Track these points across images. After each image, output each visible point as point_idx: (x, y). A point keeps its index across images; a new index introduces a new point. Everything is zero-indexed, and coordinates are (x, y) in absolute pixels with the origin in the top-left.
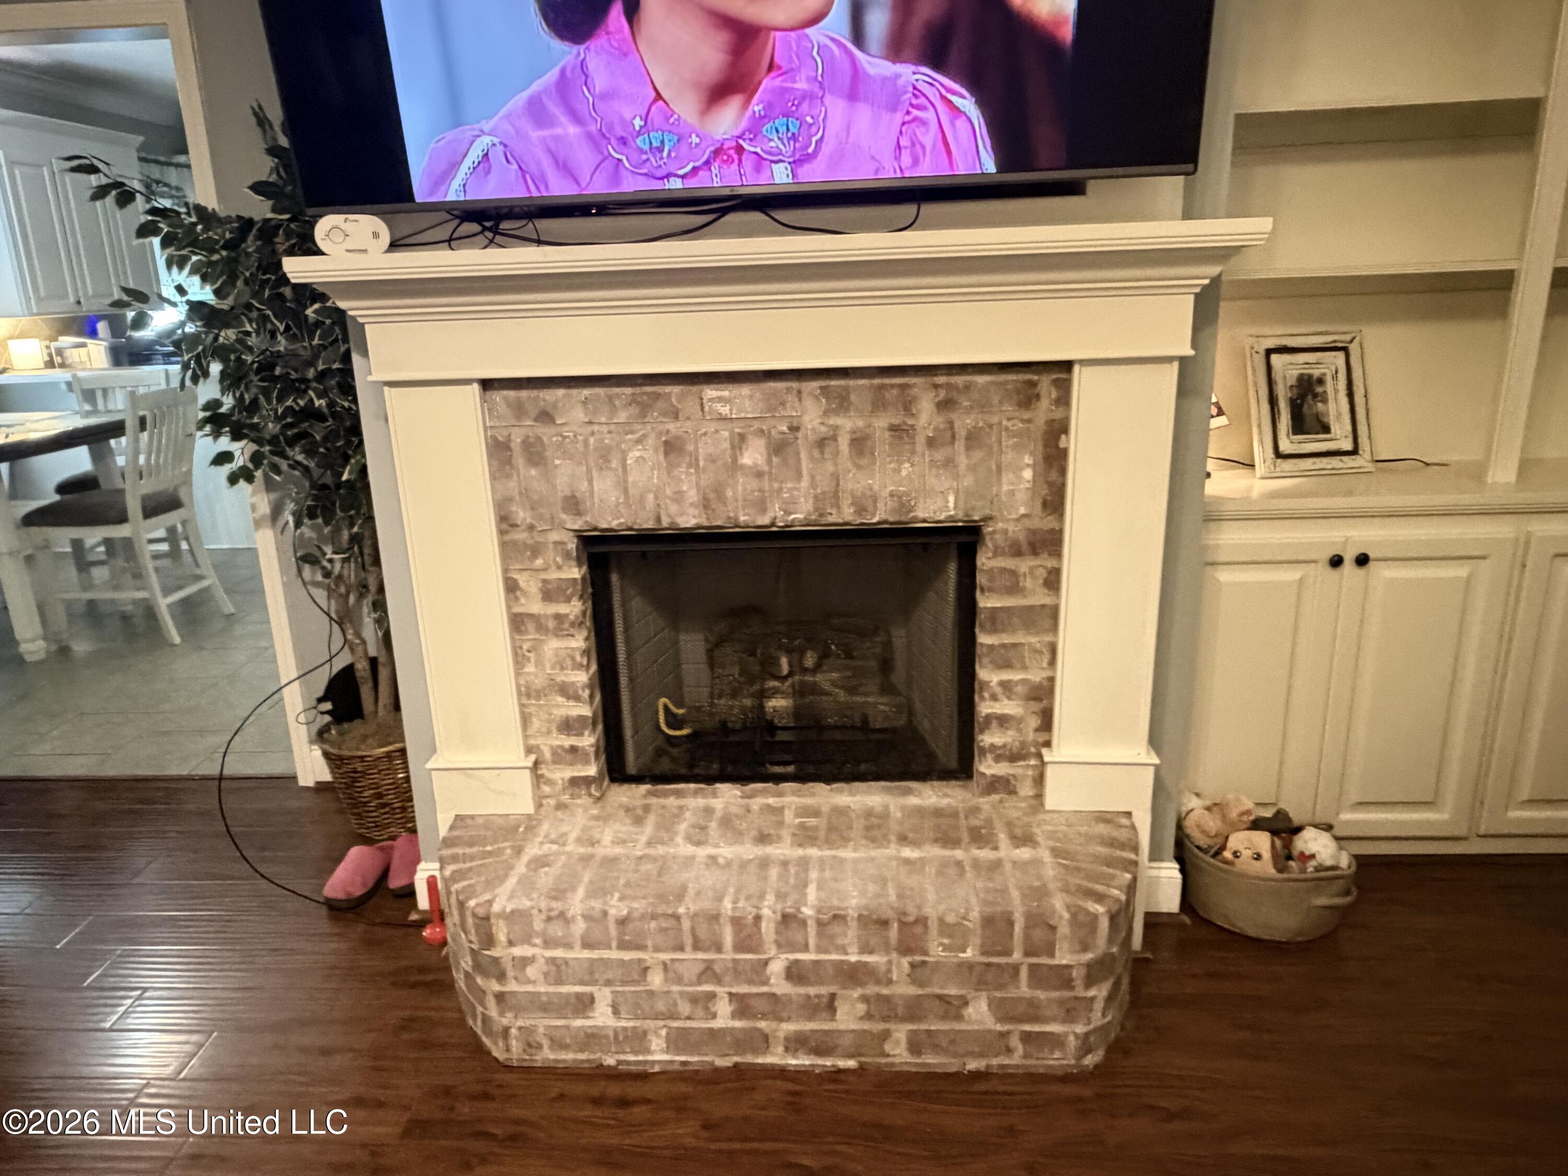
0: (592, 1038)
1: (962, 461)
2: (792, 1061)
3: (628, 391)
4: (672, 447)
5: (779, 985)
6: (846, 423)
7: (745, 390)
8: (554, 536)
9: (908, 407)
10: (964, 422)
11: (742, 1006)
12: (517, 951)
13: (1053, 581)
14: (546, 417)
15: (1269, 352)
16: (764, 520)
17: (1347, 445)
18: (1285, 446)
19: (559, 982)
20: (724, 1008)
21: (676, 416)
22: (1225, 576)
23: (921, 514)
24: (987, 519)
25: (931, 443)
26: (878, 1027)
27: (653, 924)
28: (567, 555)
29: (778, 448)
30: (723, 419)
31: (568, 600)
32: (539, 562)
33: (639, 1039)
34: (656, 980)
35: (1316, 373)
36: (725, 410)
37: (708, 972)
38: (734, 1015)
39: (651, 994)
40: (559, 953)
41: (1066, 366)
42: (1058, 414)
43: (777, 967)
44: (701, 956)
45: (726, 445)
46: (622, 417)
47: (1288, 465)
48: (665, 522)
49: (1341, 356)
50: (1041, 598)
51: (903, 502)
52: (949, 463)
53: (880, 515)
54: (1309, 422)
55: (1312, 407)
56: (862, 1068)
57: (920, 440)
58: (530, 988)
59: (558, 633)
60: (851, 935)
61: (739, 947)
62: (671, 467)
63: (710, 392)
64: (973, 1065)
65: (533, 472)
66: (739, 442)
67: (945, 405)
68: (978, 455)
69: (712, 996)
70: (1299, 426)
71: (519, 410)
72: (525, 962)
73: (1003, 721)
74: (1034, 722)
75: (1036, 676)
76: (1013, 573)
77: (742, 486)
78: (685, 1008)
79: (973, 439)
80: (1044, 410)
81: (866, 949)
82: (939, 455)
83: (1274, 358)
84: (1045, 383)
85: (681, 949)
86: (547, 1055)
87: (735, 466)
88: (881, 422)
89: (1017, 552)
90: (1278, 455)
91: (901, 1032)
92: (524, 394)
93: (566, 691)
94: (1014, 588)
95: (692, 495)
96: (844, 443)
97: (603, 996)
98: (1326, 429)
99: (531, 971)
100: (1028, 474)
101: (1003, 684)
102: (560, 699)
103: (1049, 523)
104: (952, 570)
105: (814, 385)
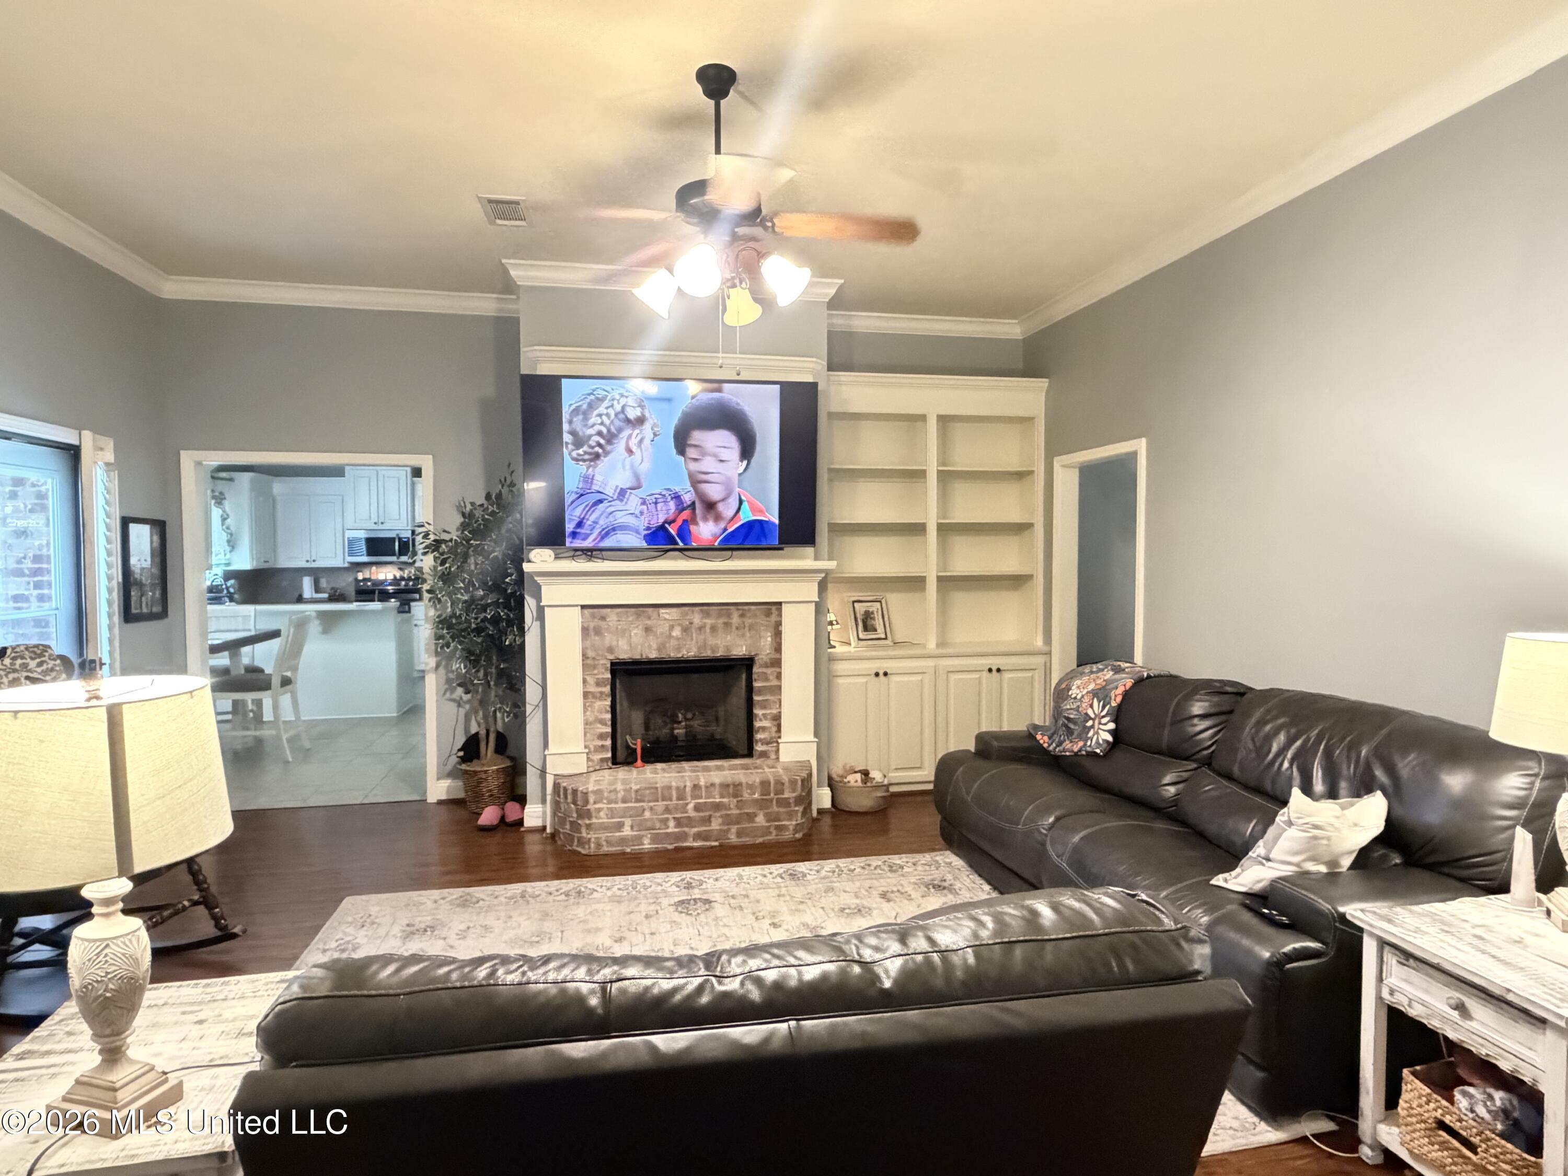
0: (623, 841)
1: (748, 635)
2: (696, 844)
3: (633, 610)
4: (648, 630)
5: (692, 813)
6: (709, 622)
7: (674, 610)
8: (601, 662)
9: (729, 615)
10: (748, 621)
11: (679, 822)
12: (597, 806)
13: (779, 676)
14: (603, 618)
15: (854, 602)
16: (680, 655)
17: (883, 636)
18: (861, 636)
19: (612, 818)
20: (672, 823)
21: (649, 618)
22: (840, 681)
23: (735, 653)
24: (756, 655)
25: (737, 628)
26: (725, 828)
27: (648, 792)
28: (606, 670)
29: (685, 630)
30: (665, 619)
31: (605, 686)
32: (596, 672)
33: (639, 839)
34: (647, 814)
35: (871, 610)
36: (667, 616)
37: (667, 810)
38: (676, 827)
40: (613, 805)
41: (780, 604)
42: (778, 619)
43: (691, 806)
44: (665, 803)
45: (667, 628)
46: (630, 619)
47: (862, 643)
48: (644, 656)
49: (878, 605)
50: (775, 682)
51: (728, 648)
52: (743, 635)
53: (719, 654)
54: (869, 628)
55: (870, 622)
56: (721, 846)
57: (734, 628)
58: (600, 821)
59: (600, 699)
60: (716, 792)
61: (679, 799)
62: (647, 636)
63: (662, 611)
64: (760, 840)
65: (597, 638)
66: (672, 628)
67: (742, 616)
68: (753, 632)
70: (866, 628)
71: (593, 616)
72: (599, 810)
73: (764, 729)
74: (774, 729)
75: (775, 711)
76: (765, 673)
77: (673, 643)
78: (658, 825)
79: (751, 628)
80: (774, 618)
81: (722, 796)
82: (740, 633)
83: (856, 605)
84: (774, 608)
85: (657, 801)
86: (606, 849)
87: (670, 636)
88: (721, 621)
89: (767, 667)
90: (859, 639)
91: (734, 829)
92: (596, 610)
93: (602, 722)
94: (767, 680)
95: (654, 646)
96: (708, 629)
97: (628, 822)
98: (876, 630)
99: (602, 814)
100: (769, 639)
101: (764, 715)
102: (599, 726)
103: (777, 656)
104: (744, 676)
105: (697, 609)
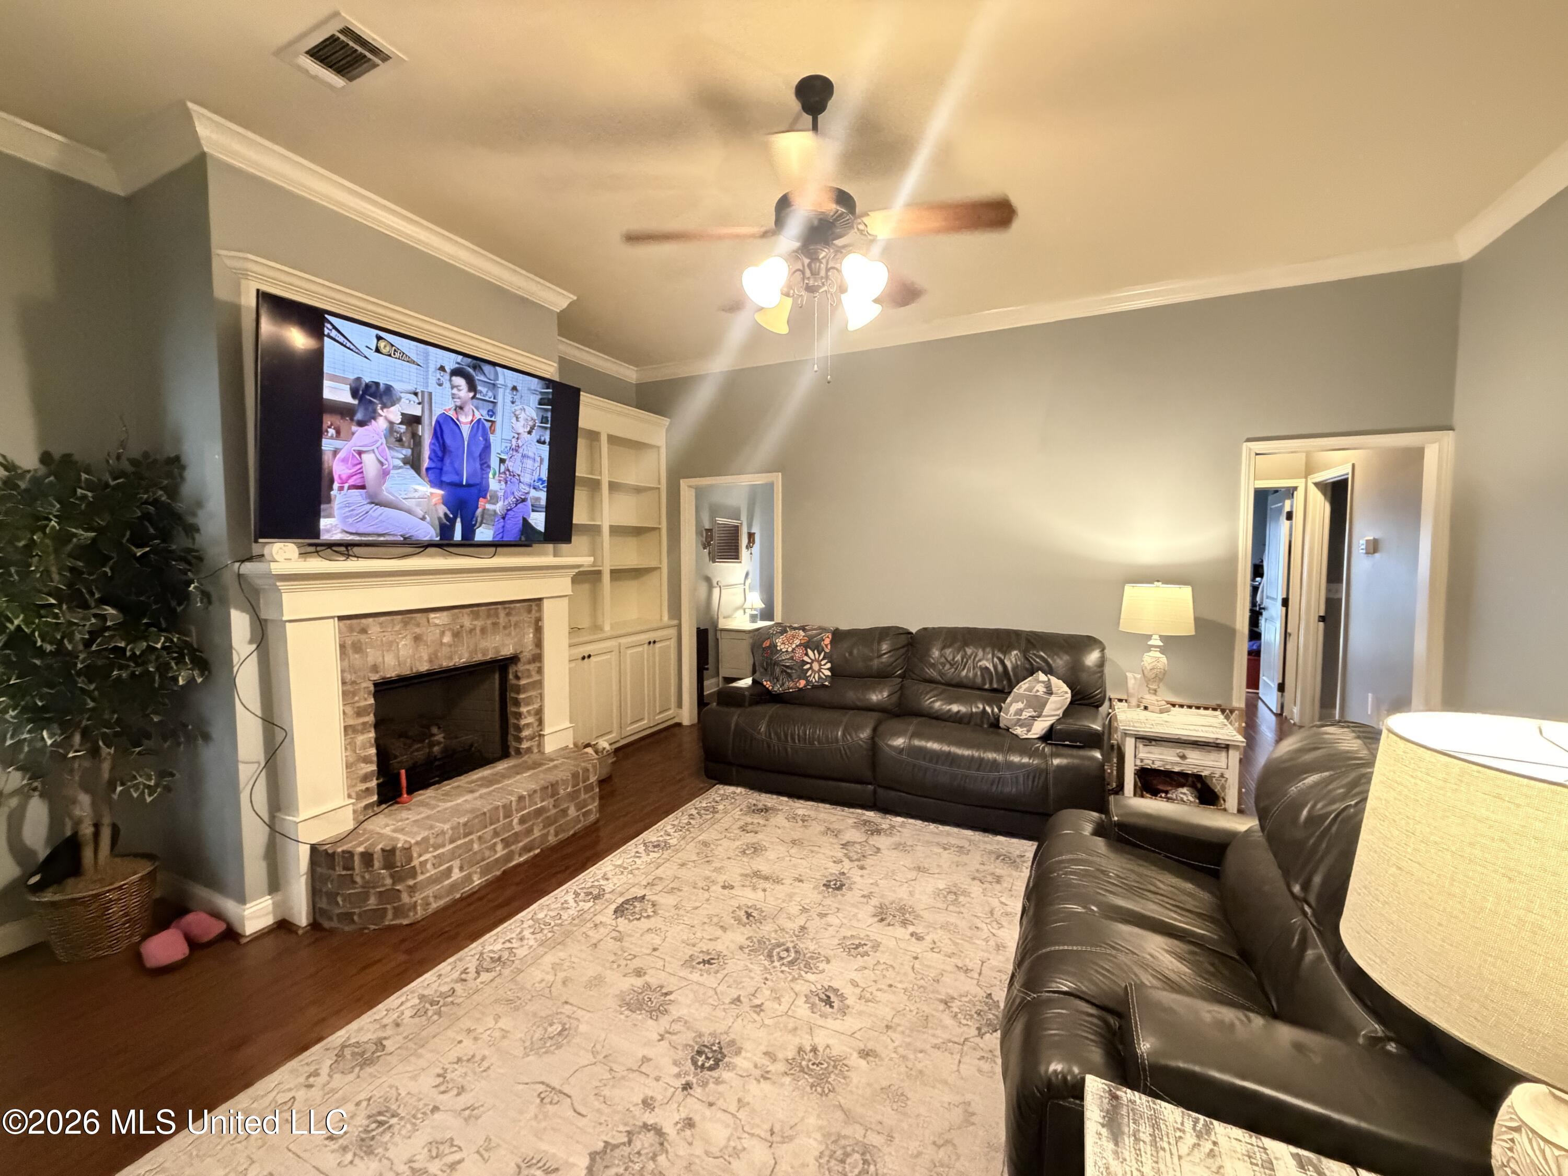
1: (513, 633)
2: (522, 859)
3: (400, 617)
4: (417, 639)
5: (517, 828)
6: (479, 623)
7: (445, 613)
8: (364, 685)
9: (497, 616)
10: (513, 619)
11: (506, 843)
12: (422, 859)
13: (540, 671)
14: (364, 631)
16: (451, 664)
19: (440, 865)
20: (499, 847)
21: (418, 625)
23: (503, 653)
24: (521, 652)
25: (505, 628)
27: (476, 821)
28: (369, 693)
29: (456, 635)
30: (437, 625)
31: (369, 714)
32: (357, 698)
33: (468, 878)
34: (476, 847)
36: (437, 621)
39: (475, 853)
40: (441, 851)
41: (540, 599)
42: (537, 615)
43: (516, 821)
44: (493, 827)
45: (438, 636)
46: (397, 628)
48: (414, 671)
50: (536, 678)
51: (497, 649)
52: (510, 634)
53: (490, 656)
56: (542, 850)
57: (501, 627)
59: (362, 732)
61: (505, 817)
62: (418, 646)
63: (432, 615)
64: (571, 832)
65: (357, 656)
66: (443, 633)
67: (508, 614)
68: (518, 630)
69: (495, 844)
71: (351, 629)
72: (423, 863)
73: (528, 725)
74: (536, 724)
75: (536, 706)
76: (528, 670)
77: (445, 651)
79: (516, 625)
80: (534, 614)
81: (542, 801)
82: (507, 632)
84: (533, 604)
85: (486, 827)
87: (442, 644)
88: (489, 622)
89: (529, 662)
92: (354, 621)
93: (366, 760)
94: (529, 676)
95: (426, 657)
96: (478, 631)
97: (456, 864)
99: (429, 866)
100: (531, 635)
101: (528, 712)
102: (363, 765)
103: (539, 651)
104: (497, 676)
105: (468, 610)
